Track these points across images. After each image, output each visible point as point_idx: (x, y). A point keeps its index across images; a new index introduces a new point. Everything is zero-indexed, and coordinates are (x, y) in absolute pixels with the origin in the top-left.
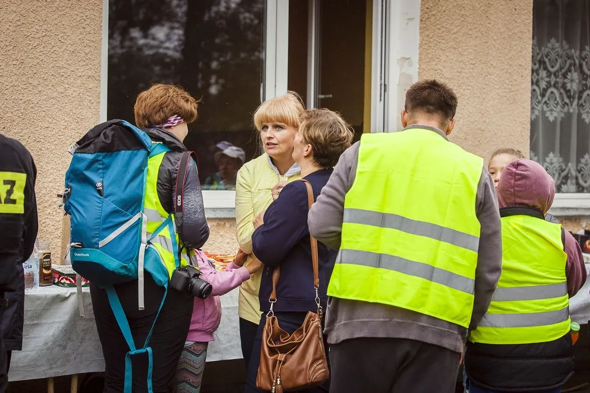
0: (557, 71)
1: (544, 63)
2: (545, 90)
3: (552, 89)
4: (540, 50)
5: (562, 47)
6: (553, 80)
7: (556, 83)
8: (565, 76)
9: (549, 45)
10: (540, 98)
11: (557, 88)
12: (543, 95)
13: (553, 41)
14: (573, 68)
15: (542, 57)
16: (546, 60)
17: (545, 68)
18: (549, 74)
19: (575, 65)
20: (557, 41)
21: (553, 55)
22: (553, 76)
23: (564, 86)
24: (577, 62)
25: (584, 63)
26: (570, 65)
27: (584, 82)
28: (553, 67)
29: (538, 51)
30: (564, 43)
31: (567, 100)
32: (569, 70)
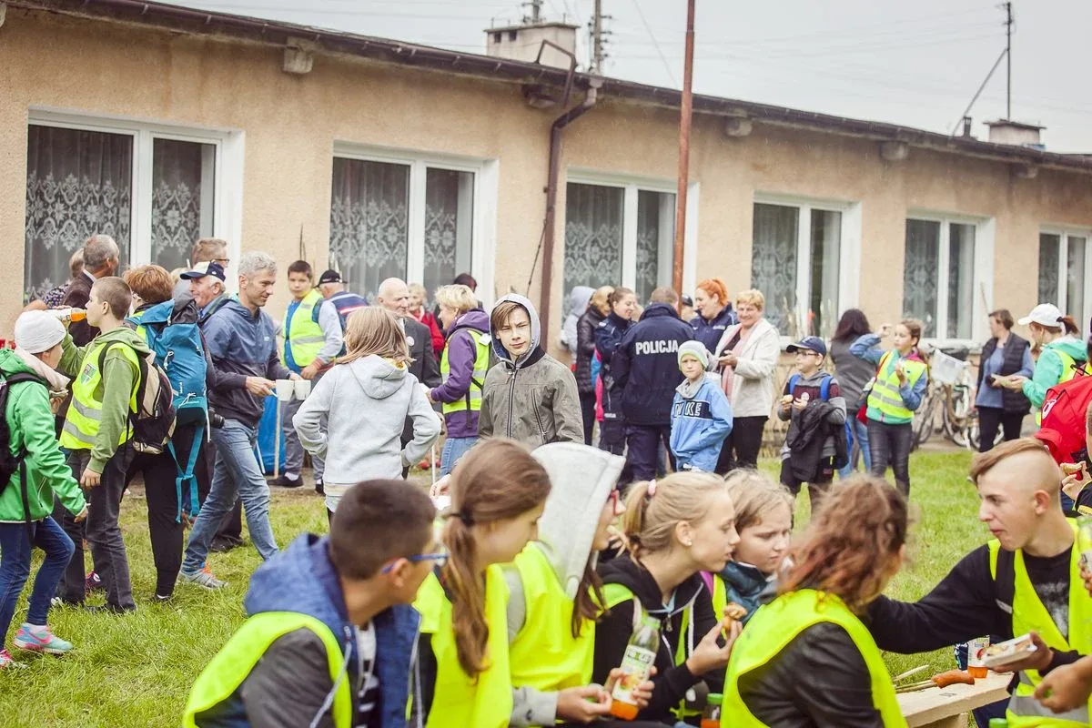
0: (76, 204)
1: (62, 197)
2: (62, 222)
3: (70, 221)
4: (57, 185)
5: (81, 182)
6: (70, 212)
7: (74, 215)
8: (85, 208)
9: (67, 180)
10: (56, 229)
11: (75, 220)
12: (60, 227)
13: (71, 176)
14: (92, 201)
15: (59, 191)
16: (64, 194)
17: (63, 202)
18: (67, 207)
19: (94, 198)
20: (75, 176)
21: (71, 190)
22: (70, 209)
23: (84, 218)
24: (97, 196)
25: (105, 197)
26: (90, 198)
27: (105, 215)
28: (70, 200)
29: (55, 186)
30: (85, 178)
31: (87, 232)
32: (89, 203)
